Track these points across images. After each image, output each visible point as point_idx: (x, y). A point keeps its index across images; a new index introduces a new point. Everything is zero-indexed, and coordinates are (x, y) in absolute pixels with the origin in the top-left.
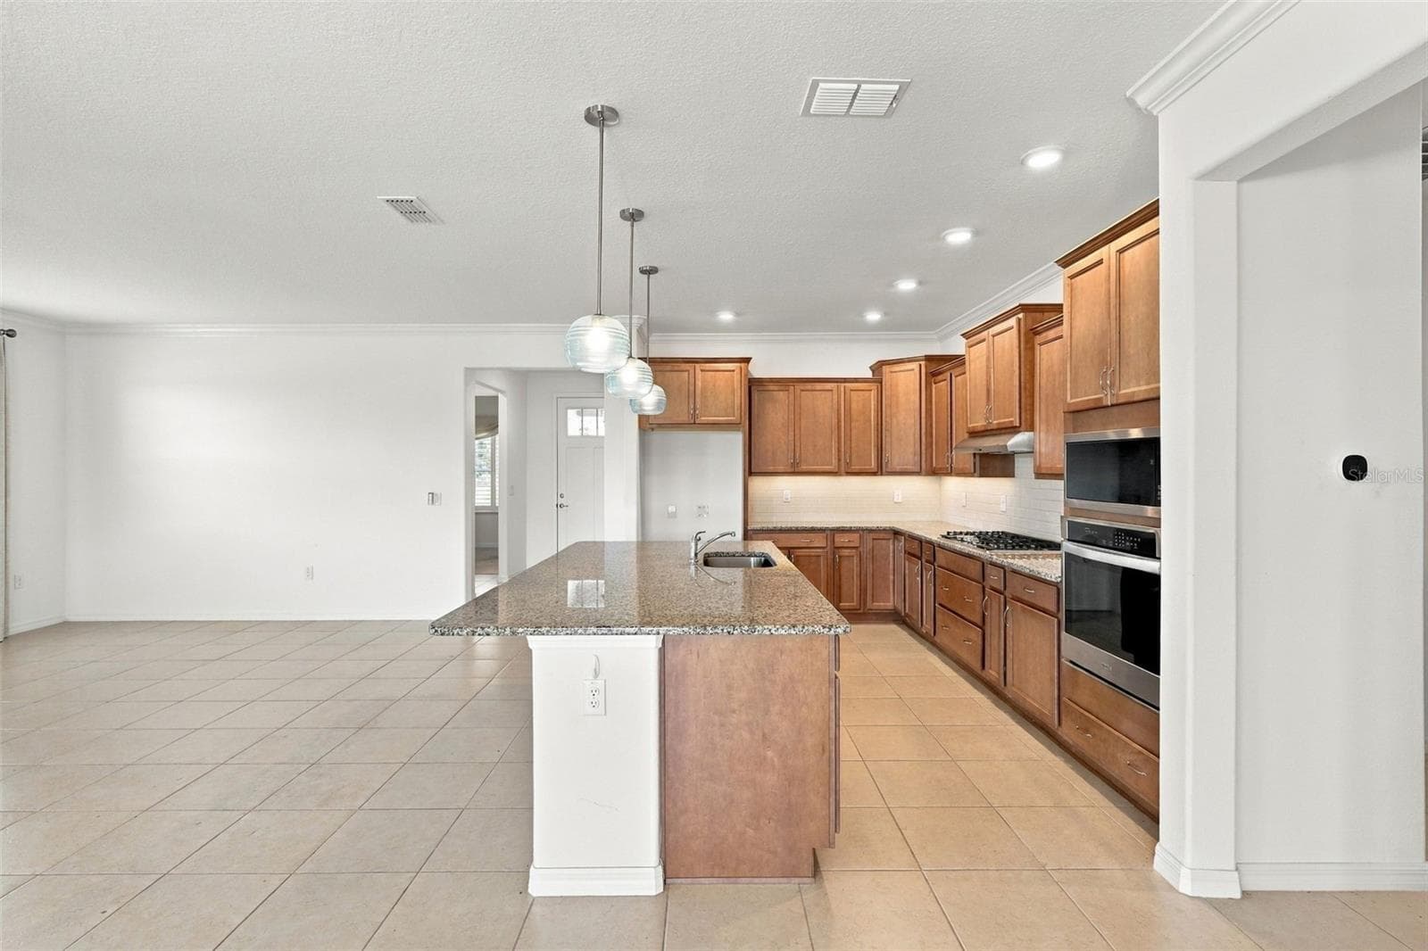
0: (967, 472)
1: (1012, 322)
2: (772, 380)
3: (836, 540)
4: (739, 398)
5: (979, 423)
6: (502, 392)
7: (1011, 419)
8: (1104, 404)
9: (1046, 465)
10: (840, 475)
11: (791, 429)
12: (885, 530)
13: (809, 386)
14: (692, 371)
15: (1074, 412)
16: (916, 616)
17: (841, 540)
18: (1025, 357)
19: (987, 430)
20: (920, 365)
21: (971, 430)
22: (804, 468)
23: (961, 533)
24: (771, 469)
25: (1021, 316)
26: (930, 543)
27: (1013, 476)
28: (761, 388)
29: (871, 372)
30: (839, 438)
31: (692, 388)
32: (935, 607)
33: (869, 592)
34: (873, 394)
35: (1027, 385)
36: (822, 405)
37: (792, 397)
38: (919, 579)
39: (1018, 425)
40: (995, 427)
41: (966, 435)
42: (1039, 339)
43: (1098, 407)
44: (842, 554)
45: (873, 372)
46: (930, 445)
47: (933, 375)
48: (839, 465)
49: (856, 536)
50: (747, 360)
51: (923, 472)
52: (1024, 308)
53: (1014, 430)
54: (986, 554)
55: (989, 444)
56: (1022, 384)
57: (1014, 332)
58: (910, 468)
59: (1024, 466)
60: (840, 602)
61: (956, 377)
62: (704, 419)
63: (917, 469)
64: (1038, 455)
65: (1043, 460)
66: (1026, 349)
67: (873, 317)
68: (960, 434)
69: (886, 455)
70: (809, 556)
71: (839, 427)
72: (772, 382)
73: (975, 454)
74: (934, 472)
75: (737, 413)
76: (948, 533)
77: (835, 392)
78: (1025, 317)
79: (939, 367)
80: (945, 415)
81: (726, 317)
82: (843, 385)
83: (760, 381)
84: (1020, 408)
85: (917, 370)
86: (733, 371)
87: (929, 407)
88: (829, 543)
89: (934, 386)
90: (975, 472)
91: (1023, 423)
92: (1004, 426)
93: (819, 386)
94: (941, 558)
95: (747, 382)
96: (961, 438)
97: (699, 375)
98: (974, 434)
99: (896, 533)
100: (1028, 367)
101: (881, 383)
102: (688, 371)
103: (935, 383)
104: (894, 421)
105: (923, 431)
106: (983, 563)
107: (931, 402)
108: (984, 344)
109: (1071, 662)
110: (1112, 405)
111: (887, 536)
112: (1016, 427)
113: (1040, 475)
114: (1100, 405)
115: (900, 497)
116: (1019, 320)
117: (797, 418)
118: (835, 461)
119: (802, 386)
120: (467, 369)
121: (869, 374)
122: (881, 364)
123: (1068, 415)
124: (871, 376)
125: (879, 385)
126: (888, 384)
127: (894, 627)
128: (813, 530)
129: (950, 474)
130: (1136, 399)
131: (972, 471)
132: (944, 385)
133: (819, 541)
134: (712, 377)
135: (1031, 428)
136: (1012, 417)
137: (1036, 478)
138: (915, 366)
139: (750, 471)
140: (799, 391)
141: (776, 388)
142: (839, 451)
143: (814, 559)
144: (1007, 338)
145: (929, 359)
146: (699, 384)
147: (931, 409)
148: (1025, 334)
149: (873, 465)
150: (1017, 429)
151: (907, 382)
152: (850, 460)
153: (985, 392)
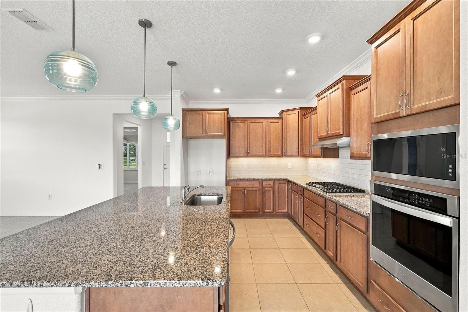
0: (318, 156)
1: (340, 85)
2: (238, 118)
3: (264, 183)
4: (223, 125)
5: (323, 134)
6: (140, 125)
7: (339, 131)
8: (401, 115)
9: (356, 152)
10: (266, 157)
11: (246, 138)
12: (284, 180)
13: (253, 121)
14: (204, 114)
15: (378, 123)
16: (296, 217)
17: (265, 184)
18: (346, 101)
19: (327, 137)
20: (298, 112)
21: (320, 137)
22: (251, 154)
23: (315, 183)
24: (238, 155)
25: (344, 82)
26: (301, 186)
27: (338, 158)
28: (234, 121)
29: (279, 115)
30: (265, 141)
31: (204, 121)
32: (303, 215)
33: (277, 206)
34: (279, 123)
35: (347, 115)
36: (258, 129)
37: (246, 125)
38: (297, 201)
39: (342, 134)
40: (331, 135)
41: (317, 140)
42: (353, 92)
43: (397, 118)
44: (266, 190)
45: (280, 115)
46: (302, 145)
47: (304, 116)
48: (265, 153)
49: (271, 183)
50: (227, 110)
51: (300, 156)
52: (345, 78)
53: (340, 136)
54: (327, 195)
55: (328, 143)
56: (344, 115)
57: (340, 91)
58: (294, 154)
59: (344, 154)
60: (265, 210)
61: (313, 115)
62: (209, 134)
63: (297, 154)
64: (352, 148)
65: (355, 150)
66: (346, 98)
67: (279, 91)
68: (315, 139)
69: (285, 149)
70: (253, 191)
71: (265, 137)
72: (238, 119)
73: (321, 148)
74: (304, 156)
75: (223, 131)
76: (310, 183)
77: (264, 123)
78: (346, 82)
79: (306, 112)
80: (308, 131)
81: (217, 91)
82: (267, 120)
83: (234, 119)
84: (343, 126)
85: (297, 114)
86: (221, 114)
87: (302, 129)
88: (261, 185)
89: (304, 120)
90: (321, 156)
91: (345, 133)
92: (334, 135)
93: (257, 121)
94: (306, 194)
95: (227, 119)
96: (315, 141)
97: (207, 115)
98: (321, 139)
99: (289, 182)
100: (347, 106)
101: (283, 119)
102: (202, 114)
103: (305, 119)
104: (288, 135)
105: (300, 139)
106: (325, 199)
107: (303, 126)
108: (326, 98)
109: (375, 262)
110: (407, 116)
111: (285, 182)
112: (341, 135)
113: (352, 157)
114: (398, 116)
115: (291, 166)
116: (343, 84)
117: (248, 133)
118: (264, 151)
119: (251, 121)
120: (114, 114)
121: (278, 116)
122: (283, 111)
123: (373, 125)
124: (279, 117)
125: (282, 120)
126: (286, 119)
127: (287, 220)
128: (254, 180)
129: (311, 157)
130: (427, 109)
131: (320, 156)
132: (308, 119)
133: (257, 184)
134: (212, 116)
135: (348, 135)
136: (339, 130)
137: (350, 159)
138: (296, 112)
139: (229, 155)
140: (249, 123)
141: (240, 121)
142: (265, 147)
143: (254, 192)
144: (337, 94)
145: (302, 109)
146: (207, 119)
147: (303, 130)
148: (346, 90)
149: (279, 153)
150: (342, 136)
151: (293, 119)
152: (270, 151)
153: (326, 120)
